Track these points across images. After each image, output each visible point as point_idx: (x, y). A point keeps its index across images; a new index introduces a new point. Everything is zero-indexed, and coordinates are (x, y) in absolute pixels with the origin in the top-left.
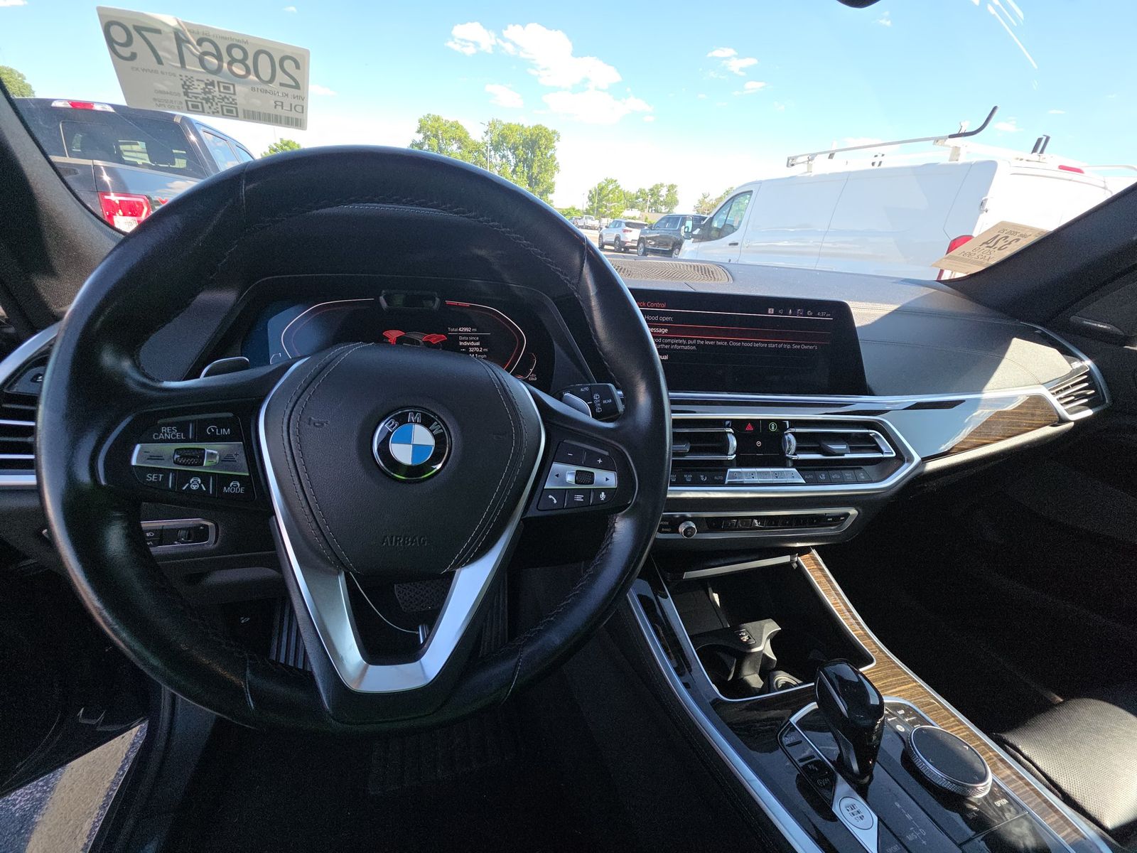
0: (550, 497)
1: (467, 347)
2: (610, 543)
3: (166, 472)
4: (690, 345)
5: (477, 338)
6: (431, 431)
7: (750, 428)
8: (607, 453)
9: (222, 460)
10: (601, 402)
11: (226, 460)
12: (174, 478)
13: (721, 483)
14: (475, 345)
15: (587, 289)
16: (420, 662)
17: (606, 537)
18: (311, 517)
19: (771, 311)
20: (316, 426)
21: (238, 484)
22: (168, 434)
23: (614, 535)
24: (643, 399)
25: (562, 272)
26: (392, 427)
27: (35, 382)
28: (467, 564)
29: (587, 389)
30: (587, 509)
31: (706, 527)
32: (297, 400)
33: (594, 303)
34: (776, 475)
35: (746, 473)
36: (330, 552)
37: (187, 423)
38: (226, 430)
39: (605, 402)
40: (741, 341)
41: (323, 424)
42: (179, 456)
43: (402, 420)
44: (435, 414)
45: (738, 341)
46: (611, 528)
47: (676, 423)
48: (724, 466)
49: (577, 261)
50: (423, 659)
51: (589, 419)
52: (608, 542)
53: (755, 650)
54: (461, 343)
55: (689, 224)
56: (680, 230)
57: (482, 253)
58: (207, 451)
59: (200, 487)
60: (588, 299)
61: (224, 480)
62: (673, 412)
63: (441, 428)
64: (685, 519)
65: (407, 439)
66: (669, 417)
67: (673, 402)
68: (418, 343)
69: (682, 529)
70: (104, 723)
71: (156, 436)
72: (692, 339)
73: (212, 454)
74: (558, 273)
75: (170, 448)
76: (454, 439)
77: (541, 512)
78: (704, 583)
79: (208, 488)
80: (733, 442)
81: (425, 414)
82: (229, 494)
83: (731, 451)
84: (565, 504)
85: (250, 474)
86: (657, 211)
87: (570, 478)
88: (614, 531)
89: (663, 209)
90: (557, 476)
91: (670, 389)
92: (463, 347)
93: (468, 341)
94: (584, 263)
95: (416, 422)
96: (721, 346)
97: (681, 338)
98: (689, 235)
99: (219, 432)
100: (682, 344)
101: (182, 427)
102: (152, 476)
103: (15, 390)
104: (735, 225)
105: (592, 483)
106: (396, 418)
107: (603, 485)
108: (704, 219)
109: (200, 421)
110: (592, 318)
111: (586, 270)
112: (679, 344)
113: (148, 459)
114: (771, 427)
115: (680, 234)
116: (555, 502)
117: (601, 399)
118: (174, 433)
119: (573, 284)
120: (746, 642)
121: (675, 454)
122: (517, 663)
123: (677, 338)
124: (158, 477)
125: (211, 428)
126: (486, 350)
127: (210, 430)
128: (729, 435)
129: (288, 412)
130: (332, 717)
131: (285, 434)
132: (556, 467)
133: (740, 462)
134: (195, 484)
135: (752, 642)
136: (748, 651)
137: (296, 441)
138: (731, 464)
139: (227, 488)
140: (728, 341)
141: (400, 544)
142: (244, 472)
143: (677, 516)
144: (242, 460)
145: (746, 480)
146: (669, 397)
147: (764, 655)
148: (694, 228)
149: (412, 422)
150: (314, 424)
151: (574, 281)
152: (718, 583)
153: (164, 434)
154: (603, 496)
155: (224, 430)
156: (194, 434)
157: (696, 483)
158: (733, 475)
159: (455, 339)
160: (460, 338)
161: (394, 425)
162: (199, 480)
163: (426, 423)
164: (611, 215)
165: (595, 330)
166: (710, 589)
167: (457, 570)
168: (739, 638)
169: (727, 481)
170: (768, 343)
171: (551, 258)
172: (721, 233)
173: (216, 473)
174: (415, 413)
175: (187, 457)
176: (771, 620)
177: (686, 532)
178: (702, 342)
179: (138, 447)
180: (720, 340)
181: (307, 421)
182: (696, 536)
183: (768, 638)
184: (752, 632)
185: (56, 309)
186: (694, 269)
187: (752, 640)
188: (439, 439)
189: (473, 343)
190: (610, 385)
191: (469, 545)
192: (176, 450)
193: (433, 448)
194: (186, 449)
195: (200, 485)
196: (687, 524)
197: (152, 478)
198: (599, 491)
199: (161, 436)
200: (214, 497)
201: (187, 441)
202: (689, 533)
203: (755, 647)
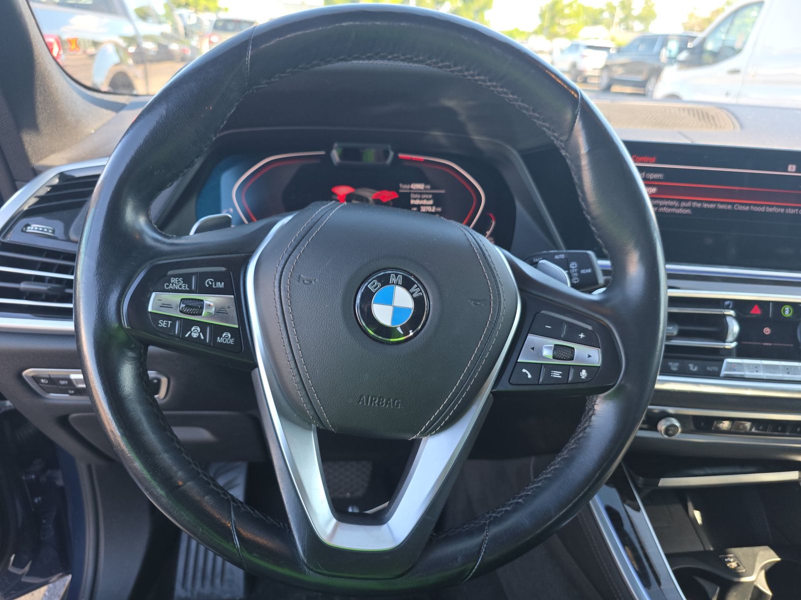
0: (524, 370)
1: (419, 206)
2: (589, 426)
3: (173, 319)
4: (685, 208)
5: (430, 196)
6: (412, 294)
7: (756, 311)
8: (590, 328)
9: (217, 312)
10: (579, 272)
11: (220, 312)
12: (180, 326)
13: (716, 375)
14: (427, 205)
15: (577, 148)
16: (388, 526)
17: (583, 420)
18: (295, 371)
19: (792, 168)
20: (305, 283)
21: (229, 335)
22: (176, 284)
23: (593, 418)
24: (635, 269)
25: (549, 129)
26: (375, 288)
27: (25, 232)
28: (437, 432)
29: (562, 256)
30: (564, 387)
31: (692, 427)
32: (288, 258)
33: (584, 162)
34: (788, 370)
35: (749, 365)
36: (309, 406)
37: (192, 274)
38: (221, 284)
39: (583, 271)
40: (750, 205)
41: (311, 282)
42: (184, 306)
43: (385, 281)
44: (415, 277)
45: (746, 205)
46: (590, 409)
47: (673, 301)
48: (719, 355)
49: (569, 116)
50: (391, 522)
51: (567, 288)
52: (586, 425)
53: (744, 579)
54: (412, 202)
55: (673, 46)
56: (659, 53)
57: (450, 103)
58: (205, 302)
59: (199, 335)
60: (577, 158)
61: (218, 330)
62: (670, 287)
63: (421, 291)
64: (666, 415)
65: (388, 301)
66: (666, 293)
67: (671, 276)
68: (367, 201)
69: (662, 426)
70: (29, 574)
71: (167, 286)
72: (687, 201)
73: (210, 305)
74: (544, 129)
75: (176, 298)
76: (431, 304)
77: (515, 386)
78: (682, 494)
79: (205, 336)
80: (734, 328)
81: (406, 277)
82: (221, 343)
83: (730, 338)
84: (541, 380)
85: (239, 326)
86: (628, 29)
87: (547, 353)
88: (593, 414)
89: (638, 26)
90: (533, 349)
91: (668, 259)
92: (414, 206)
93: (421, 199)
94: (576, 118)
95: (397, 284)
96: (723, 210)
97: (673, 200)
98: (672, 60)
99: (215, 285)
100: (673, 207)
101: (187, 279)
102: (163, 323)
103: (8, 239)
104: (738, 45)
105: (572, 359)
106: (379, 279)
107: (584, 362)
108: (693, 38)
109: (201, 273)
110: (580, 178)
111: (578, 125)
112: (669, 207)
113: (161, 306)
114: (784, 312)
115: (659, 60)
116: (529, 376)
117: (579, 268)
118: (180, 284)
119: (562, 141)
120: (735, 569)
121: (669, 338)
122: (484, 539)
123: (668, 199)
124: (168, 323)
125: (208, 282)
126: (439, 209)
127: (208, 283)
128: (729, 319)
129: (280, 269)
130: (306, 566)
131: (277, 290)
132: (531, 338)
133: (742, 352)
134: (195, 332)
135: (742, 570)
136: (736, 580)
137: (286, 297)
138: (729, 353)
139: (220, 339)
140: (733, 204)
141: (374, 404)
142: (234, 324)
143: (656, 411)
144: (233, 313)
145: (748, 374)
146: (666, 270)
147: (756, 588)
148: (681, 50)
149: (393, 284)
150: (303, 281)
151: (564, 138)
152: (701, 495)
153: (173, 284)
154: (584, 374)
155: (219, 283)
156: (196, 286)
157: (683, 372)
158: (731, 367)
159: (407, 196)
160: (412, 196)
161: (377, 286)
162: (199, 329)
163: (407, 285)
164: (567, 35)
165: (583, 192)
166: (690, 505)
167: (424, 439)
168: (724, 564)
169: (723, 373)
170: (785, 207)
171: (539, 114)
172: (717, 56)
173: (212, 324)
174: (397, 275)
175: (191, 307)
176: (767, 547)
177: (667, 431)
178: (699, 205)
179: (154, 294)
180: (722, 203)
181: (297, 279)
182: (679, 436)
183: (762, 568)
184: (742, 559)
185: (36, 163)
186: (689, 113)
187: (741, 567)
188: (419, 302)
189: (425, 202)
190: (590, 253)
191: (441, 413)
192: (182, 300)
193: (412, 311)
194: (189, 299)
195: (199, 333)
196: (668, 421)
197: (163, 324)
198: (579, 368)
199: (171, 287)
200: (210, 346)
201: (190, 291)
202: (671, 432)
203: (745, 576)
